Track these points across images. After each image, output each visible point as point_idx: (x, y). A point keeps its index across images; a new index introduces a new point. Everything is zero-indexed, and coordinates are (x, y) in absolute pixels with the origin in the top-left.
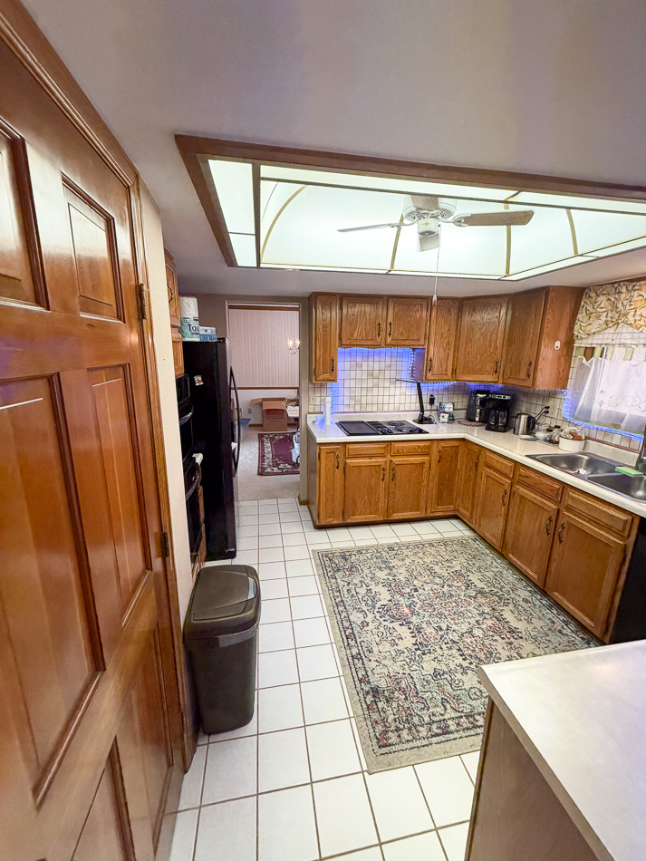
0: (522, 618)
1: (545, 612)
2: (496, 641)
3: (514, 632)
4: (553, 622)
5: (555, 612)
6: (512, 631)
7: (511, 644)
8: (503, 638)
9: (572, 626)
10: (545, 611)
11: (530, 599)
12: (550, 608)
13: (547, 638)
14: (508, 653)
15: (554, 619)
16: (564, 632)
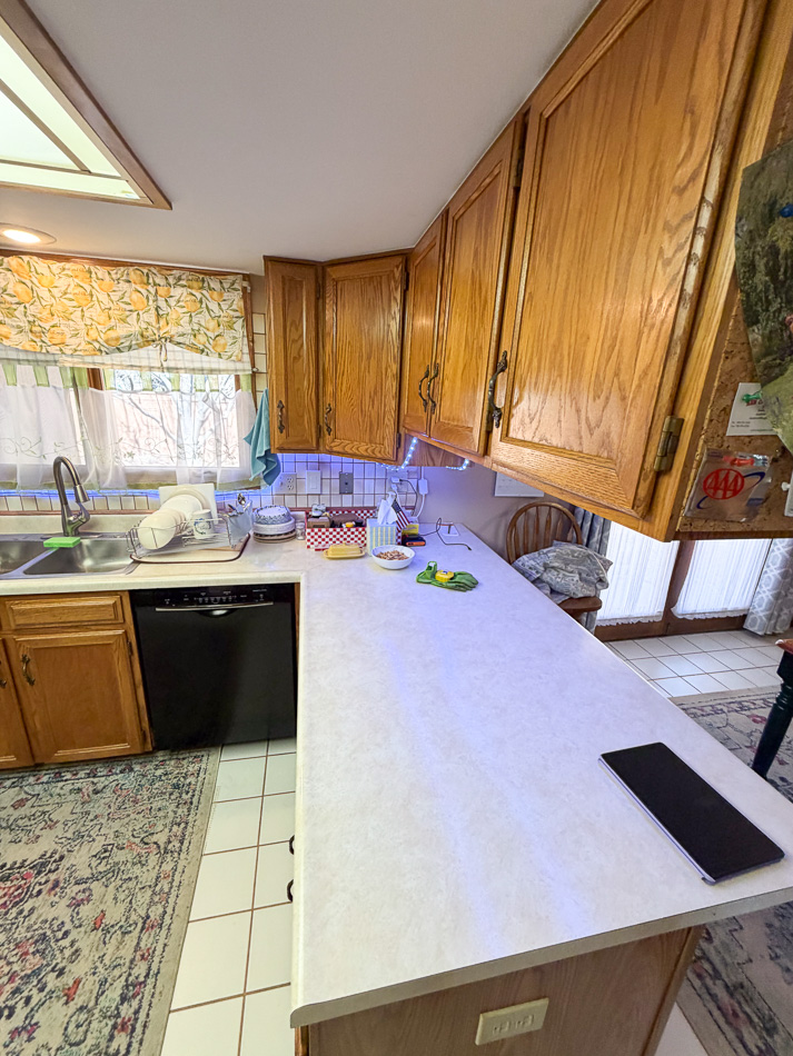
0: (37, 832)
1: (58, 791)
2: (32, 911)
3: (43, 865)
4: (79, 790)
5: (68, 776)
6: (40, 867)
7: (56, 884)
8: (40, 892)
9: (102, 771)
10: (57, 788)
11: (23, 796)
12: (58, 777)
13: (91, 817)
14: (66, 901)
15: (76, 786)
16: (100, 786)
